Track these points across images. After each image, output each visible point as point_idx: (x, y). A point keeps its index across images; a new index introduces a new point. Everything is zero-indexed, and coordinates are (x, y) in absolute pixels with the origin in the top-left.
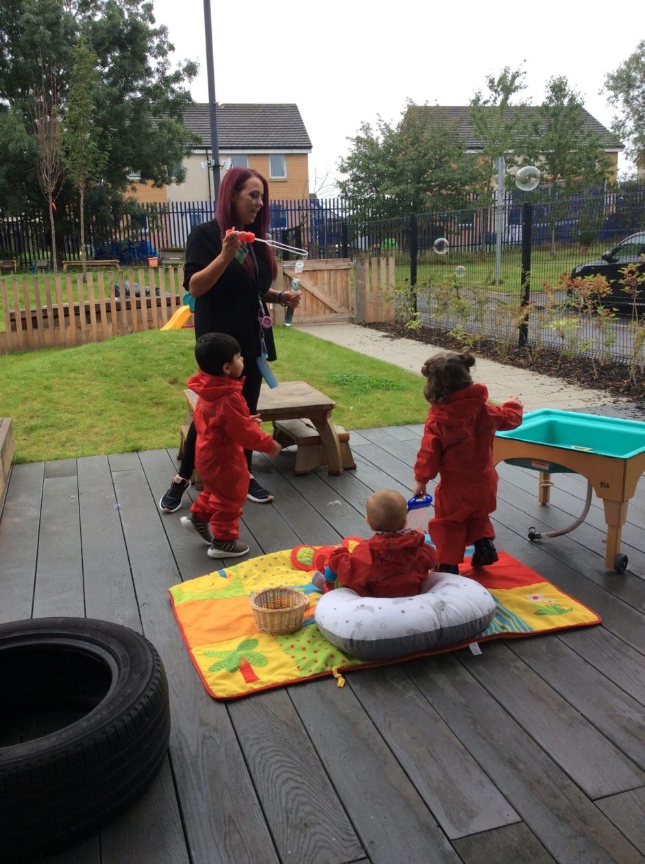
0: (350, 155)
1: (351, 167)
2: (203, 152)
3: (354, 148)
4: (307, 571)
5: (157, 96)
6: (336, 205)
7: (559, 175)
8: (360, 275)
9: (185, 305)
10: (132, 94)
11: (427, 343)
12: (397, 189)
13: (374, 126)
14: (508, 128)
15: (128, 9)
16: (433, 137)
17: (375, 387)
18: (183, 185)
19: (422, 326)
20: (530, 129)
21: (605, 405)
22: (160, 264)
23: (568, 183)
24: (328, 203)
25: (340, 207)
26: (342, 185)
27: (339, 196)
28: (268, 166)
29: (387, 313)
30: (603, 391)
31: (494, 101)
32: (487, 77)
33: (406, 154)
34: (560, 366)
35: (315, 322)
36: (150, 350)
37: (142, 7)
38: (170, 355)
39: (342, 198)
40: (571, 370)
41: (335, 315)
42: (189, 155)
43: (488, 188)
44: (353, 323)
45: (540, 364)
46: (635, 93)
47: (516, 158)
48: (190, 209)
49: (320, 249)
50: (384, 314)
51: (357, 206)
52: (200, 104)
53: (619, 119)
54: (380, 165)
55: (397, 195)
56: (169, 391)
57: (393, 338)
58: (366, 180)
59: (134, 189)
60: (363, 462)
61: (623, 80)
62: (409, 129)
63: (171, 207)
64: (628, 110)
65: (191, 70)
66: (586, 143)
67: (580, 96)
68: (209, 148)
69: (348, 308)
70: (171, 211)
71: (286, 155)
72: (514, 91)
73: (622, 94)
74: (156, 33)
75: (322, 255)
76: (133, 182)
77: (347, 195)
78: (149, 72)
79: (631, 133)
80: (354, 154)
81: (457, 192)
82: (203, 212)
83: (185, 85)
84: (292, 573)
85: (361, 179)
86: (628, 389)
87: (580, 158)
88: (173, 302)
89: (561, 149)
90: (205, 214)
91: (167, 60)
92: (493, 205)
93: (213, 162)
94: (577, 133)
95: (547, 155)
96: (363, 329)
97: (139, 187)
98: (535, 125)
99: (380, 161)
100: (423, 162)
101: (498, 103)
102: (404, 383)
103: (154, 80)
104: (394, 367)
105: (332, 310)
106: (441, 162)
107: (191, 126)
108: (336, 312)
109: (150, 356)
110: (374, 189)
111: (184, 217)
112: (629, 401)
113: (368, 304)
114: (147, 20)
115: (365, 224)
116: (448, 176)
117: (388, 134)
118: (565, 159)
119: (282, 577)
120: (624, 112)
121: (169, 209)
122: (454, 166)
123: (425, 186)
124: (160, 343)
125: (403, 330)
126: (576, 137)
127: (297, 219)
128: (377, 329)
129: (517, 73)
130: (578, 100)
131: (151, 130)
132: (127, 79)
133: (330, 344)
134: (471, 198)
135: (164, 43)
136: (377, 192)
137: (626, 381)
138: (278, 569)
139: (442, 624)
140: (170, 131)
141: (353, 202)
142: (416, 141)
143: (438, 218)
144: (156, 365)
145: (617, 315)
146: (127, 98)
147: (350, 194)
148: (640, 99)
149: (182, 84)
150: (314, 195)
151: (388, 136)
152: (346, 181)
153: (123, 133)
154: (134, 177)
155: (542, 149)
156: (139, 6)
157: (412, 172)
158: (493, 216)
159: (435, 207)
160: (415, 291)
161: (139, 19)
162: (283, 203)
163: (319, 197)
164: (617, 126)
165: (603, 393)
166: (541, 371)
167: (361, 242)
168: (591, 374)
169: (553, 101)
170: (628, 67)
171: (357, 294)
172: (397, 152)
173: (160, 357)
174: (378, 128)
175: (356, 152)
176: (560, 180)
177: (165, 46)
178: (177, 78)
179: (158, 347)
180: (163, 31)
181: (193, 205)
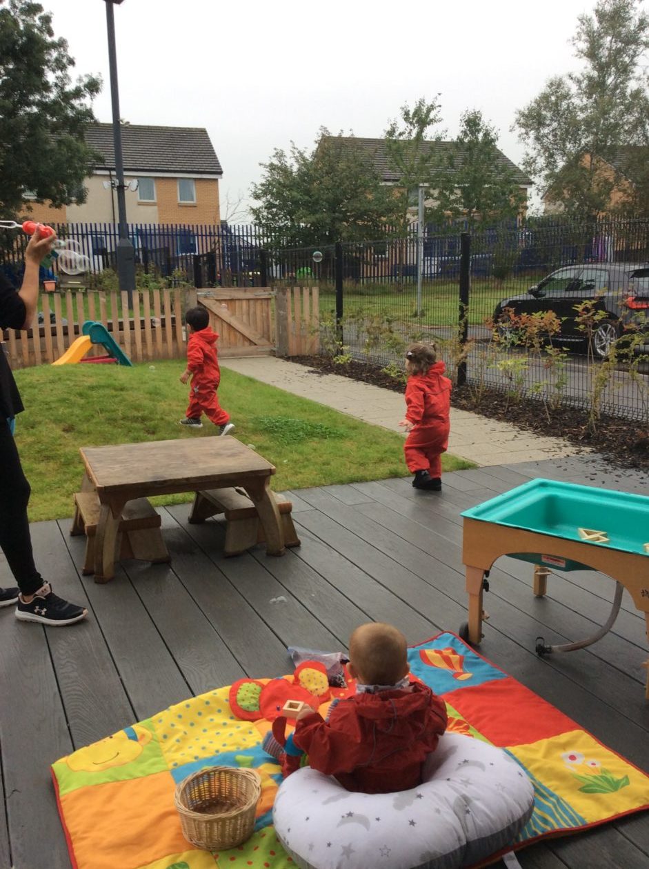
0: (264, 181)
1: (265, 193)
2: (107, 173)
3: (267, 174)
4: (252, 721)
5: (55, 112)
6: (249, 231)
7: (474, 210)
8: (281, 306)
9: (84, 334)
10: (28, 109)
11: (358, 379)
12: (313, 218)
13: (288, 153)
14: (424, 160)
15: (23, 20)
16: (349, 167)
17: (311, 435)
18: (83, 206)
19: (351, 362)
20: (446, 161)
21: (568, 456)
22: (57, 287)
23: (484, 218)
24: (241, 230)
25: (253, 234)
26: (256, 212)
27: (252, 223)
28: (176, 191)
29: (311, 347)
30: (561, 439)
31: (410, 133)
32: (403, 109)
33: (321, 183)
34: (508, 409)
35: (233, 355)
36: (40, 391)
37: (39, 19)
38: (65, 396)
39: (255, 225)
40: (520, 413)
41: (253, 347)
42: (90, 175)
43: (404, 221)
44: (274, 356)
45: (485, 406)
46: (545, 131)
47: (432, 191)
48: (91, 231)
49: (233, 276)
50: (308, 347)
51: (271, 233)
52: (103, 124)
53: (530, 156)
54: (295, 193)
55: (312, 224)
56: (63, 441)
57: (320, 374)
58: (280, 208)
59: (30, 209)
60: (307, 536)
61: (534, 117)
62: (323, 158)
63: (70, 228)
64: (539, 147)
65: (93, 87)
66: (501, 177)
67: (495, 131)
68: (113, 169)
69: (268, 339)
70: (71, 232)
71: (195, 179)
72: (429, 124)
73: (533, 132)
74: (54, 46)
75: (235, 283)
76: (28, 201)
77: (260, 222)
78: (46, 87)
79: (541, 170)
80: (268, 180)
81: (373, 223)
82: (106, 235)
83: (86, 101)
84: (231, 726)
85: (275, 206)
86: (587, 436)
87: (495, 192)
88: (71, 331)
89: (476, 183)
90: (108, 237)
91: (66, 75)
92: (408, 237)
93: (117, 182)
94: (492, 168)
95: (463, 189)
96: (286, 363)
97: (35, 206)
98: (451, 158)
99: (294, 189)
100: (338, 192)
101: (414, 135)
102: (342, 429)
103: (53, 95)
104: (328, 409)
105: (251, 342)
106: (357, 193)
107: (92, 145)
108: (256, 345)
109: (40, 398)
110: (288, 217)
111: (85, 240)
112: (593, 452)
113: (290, 336)
114: (45, 33)
115: (279, 252)
116: (364, 207)
117: (302, 162)
118: (481, 193)
119: (218, 733)
120: (535, 149)
121: (68, 230)
122: (370, 197)
123: (341, 215)
124: (52, 382)
125: (330, 364)
126: (491, 171)
127: (209, 245)
128: (301, 363)
129: (432, 106)
130: (493, 135)
131: (48, 147)
132: (21, 92)
133: (251, 380)
134: (387, 229)
135: (63, 56)
136: (292, 220)
137: (583, 428)
138: (212, 720)
139: (469, 835)
140: (69, 148)
141: (267, 229)
142: (331, 170)
143: (354, 248)
144: (47, 409)
145: (570, 354)
146: (22, 113)
147: (264, 221)
148: (550, 137)
149: (83, 101)
150: (225, 222)
151: (302, 165)
152: (260, 208)
153: (17, 148)
154: (29, 195)
155: (458, 183)
156: (36, 18)
157: (327, 201)
158: (408, 249)
159: (351, 238)
160: (341, 323)
161: (36, 30)
162: (193, 228)
163: (230, 223)
164: (528, 163)
165: (561, 441)
166: (488, 413)
167: (276, 271)
168: (542, 419)
169: (468, 135)
170: (539, 105)
171: (278, 324)
172: (312, 180)
173: (52, 398)
174: (292, 156)
175: (270, 179)
176: (476, 214)
177: (65, 61)
178: (78, 93)
179: (50, 386)
180: (62, 44)
181: (96, 226)
